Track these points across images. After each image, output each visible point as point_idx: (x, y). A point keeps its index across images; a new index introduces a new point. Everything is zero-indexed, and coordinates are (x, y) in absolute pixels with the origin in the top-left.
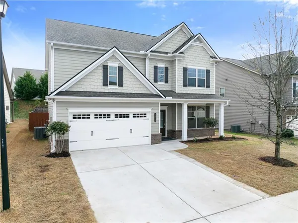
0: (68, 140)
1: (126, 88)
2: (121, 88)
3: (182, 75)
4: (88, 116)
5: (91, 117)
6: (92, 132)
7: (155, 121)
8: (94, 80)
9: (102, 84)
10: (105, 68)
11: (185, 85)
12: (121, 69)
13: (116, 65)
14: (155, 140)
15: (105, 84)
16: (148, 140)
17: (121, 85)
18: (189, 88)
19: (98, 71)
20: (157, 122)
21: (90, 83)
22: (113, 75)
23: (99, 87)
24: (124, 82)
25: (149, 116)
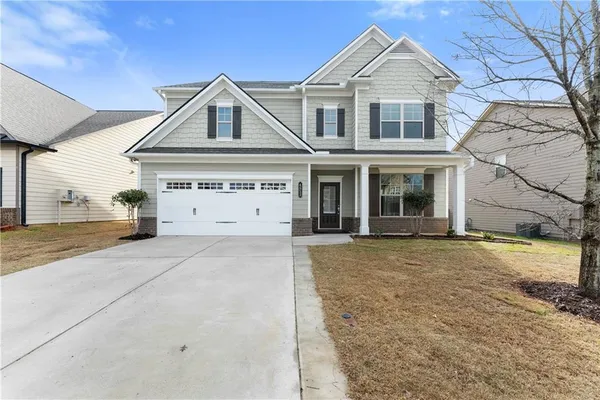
0: (155, 219)
1: (247, 140)
2: (238, 140)
3: (369, 117)
4: (189, 186)
5: (192, 186)
6: (195, 209)
7: (300, 195)
8: (194, 131)
9: (206, 136)
10: (212, 110)
11: (374, 135)
12: (237, 111)
13: (230, 104)
14: (299, 230)
15: (211, 134)
16: (288, 229)
17: (237, 135)
18: (382, 140)
19: (200, 116)
20: (303, 197)
21: (189, 135)
22: (225, 121)
23: (202, 141)
24: (243, 131)
25: (289, 187)
